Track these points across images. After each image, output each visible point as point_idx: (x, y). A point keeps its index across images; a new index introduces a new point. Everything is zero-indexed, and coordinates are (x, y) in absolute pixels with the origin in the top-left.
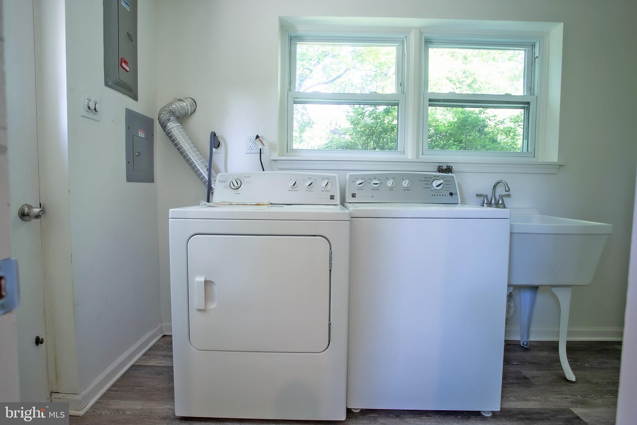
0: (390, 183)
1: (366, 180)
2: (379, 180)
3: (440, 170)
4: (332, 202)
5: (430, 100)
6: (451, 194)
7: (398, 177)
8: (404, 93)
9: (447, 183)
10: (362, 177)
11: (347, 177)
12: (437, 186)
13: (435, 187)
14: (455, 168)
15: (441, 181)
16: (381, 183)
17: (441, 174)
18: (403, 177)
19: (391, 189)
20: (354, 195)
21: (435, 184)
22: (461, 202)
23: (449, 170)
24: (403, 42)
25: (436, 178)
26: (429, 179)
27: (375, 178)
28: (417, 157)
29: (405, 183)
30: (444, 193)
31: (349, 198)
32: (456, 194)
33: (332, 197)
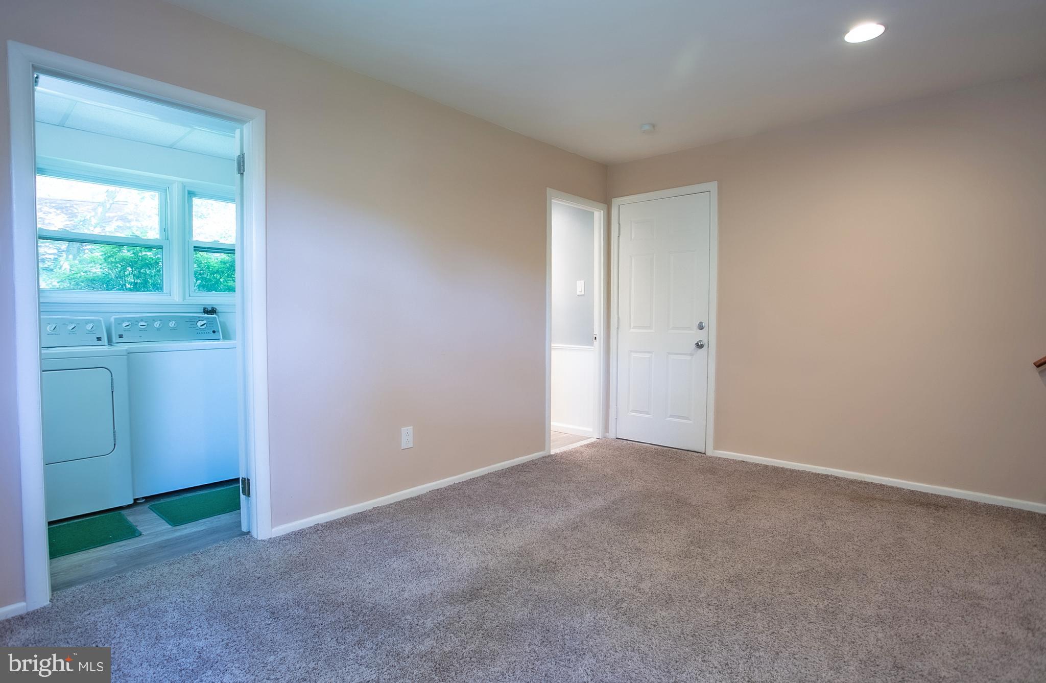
0: (157, 324)
1: (133, 322)
2: (146, 322)
3: (206, 311)
4: (99, 343)
5: (195, 247)
6: (214, 332)
7: (164, 320)
8: (168, 239)
9: (210, 323)
10: (128, 320)
11: (112, 320)
12: (201, 326)
13: (199, 326)
14: (219, 309)
15: (205, 322)
16: (148, 325)
17: (206, 315)
18: (170, 319)
19: (158, 329)
20: (121, 336)
21: (199, 324)
22: (223, 337)
23: (213, 311)
24: (166, 190)
25: (201, 319)
26: (194, 320)
27: (142, 321)
28: (184, 299)
29: (172, 324)
30: (208, 331)
31: (115, 338)
32: (218, 331)
33: (99, 339)
